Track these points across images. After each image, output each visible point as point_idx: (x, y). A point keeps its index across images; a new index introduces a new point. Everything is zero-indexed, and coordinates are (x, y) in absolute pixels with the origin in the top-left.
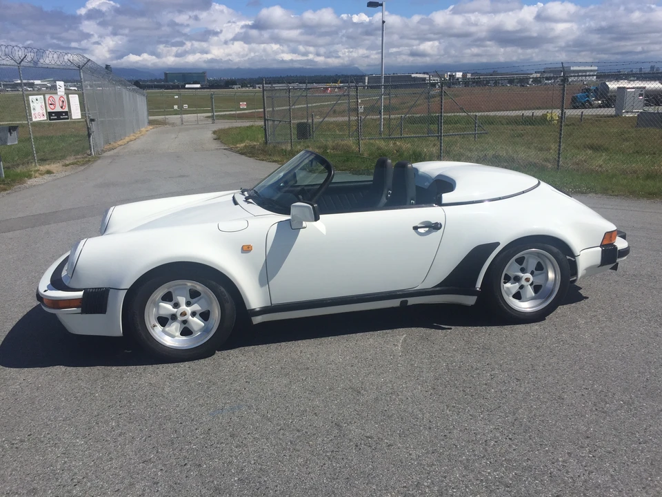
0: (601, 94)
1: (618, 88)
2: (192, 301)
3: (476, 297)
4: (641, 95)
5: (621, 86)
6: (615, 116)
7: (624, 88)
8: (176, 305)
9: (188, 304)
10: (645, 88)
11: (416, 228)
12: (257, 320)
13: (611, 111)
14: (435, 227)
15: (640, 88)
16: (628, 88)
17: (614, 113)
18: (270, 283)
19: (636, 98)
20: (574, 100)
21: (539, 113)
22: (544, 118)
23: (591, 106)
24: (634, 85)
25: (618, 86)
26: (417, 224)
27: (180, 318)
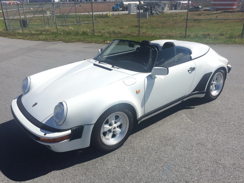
0: (122, 6)
1: (129, 4)
2: (116, 121)
3: (205, 94)
4: (136, 6)
5: (129, 3)
6: (128, 14)
7: (130, 4)
8: (110, 125)
9: (115, 123)
10: (136, 4)
11: (188, 71)
13: (126, 12)
14: (193, 70)
15: (135, 4)
16: (131, 4)
17: (128, 13)
18: (145, 105)
19: (134, 8)
20: (113, 8)
21: (105, 13)
22: (106, 15)
23: (119, 10)
24: (133, 3)
25: (128, 3)
27: (112, 131)
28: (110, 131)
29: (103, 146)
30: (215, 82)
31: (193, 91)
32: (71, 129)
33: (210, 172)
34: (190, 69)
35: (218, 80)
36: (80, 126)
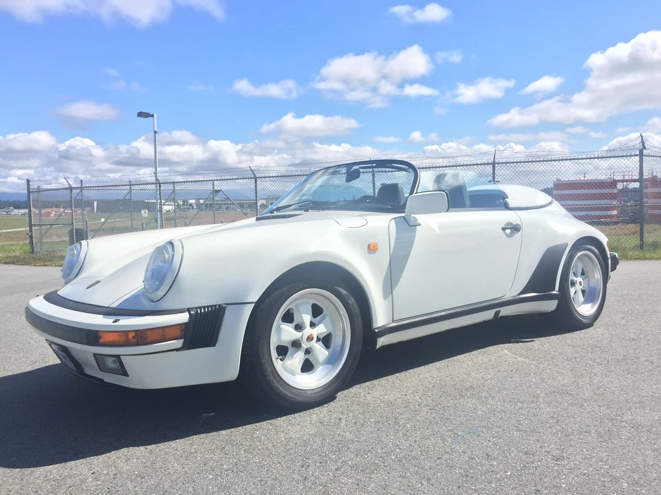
2: (315, 320)
3: (557, 301)
8: (299, 328)
9: (313, 325)
11: (504, 229)
12: (382, 342)
14: (515, 229)
18: (394, 292)
26: (503, 226)
27: (305, 345)
28: (296, 344)
29: (276, 384)
30: (579, 279)
31: (523, 292)
32: (189, 310)
33: (595, 435)
34: (506, 225)
35: (588, 277)
36: (215, 306)
